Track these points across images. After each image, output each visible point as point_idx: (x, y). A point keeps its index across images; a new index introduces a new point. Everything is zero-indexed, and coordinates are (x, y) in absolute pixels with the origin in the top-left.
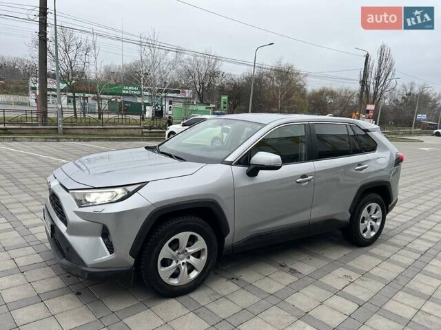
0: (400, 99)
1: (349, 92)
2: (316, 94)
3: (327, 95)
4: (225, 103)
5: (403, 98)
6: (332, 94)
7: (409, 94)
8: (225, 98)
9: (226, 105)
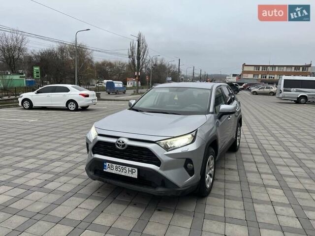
0: (150, 68)
1: (122, 64)
2: (100, 65)
3: (107, 66)
4: (37, 73)
5: (152, 67)
6: (110, 65)
7: (155, 65)
8: (36, 69)
9: (39, 74)
